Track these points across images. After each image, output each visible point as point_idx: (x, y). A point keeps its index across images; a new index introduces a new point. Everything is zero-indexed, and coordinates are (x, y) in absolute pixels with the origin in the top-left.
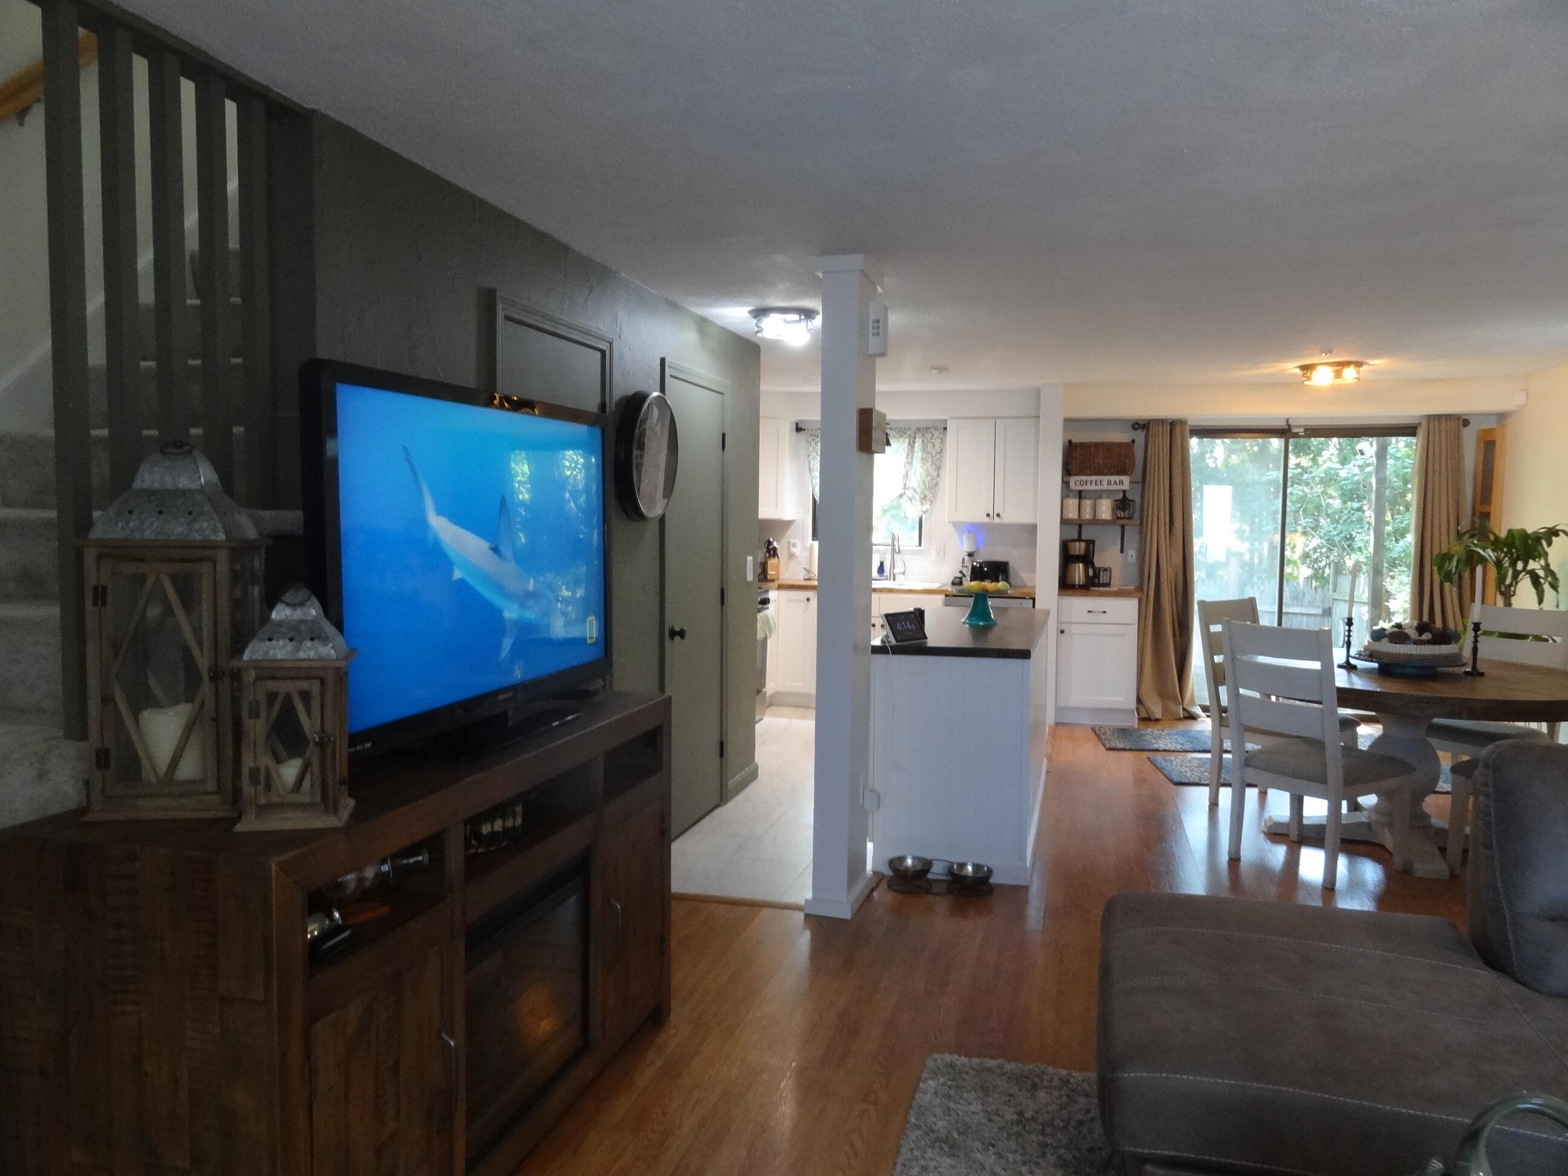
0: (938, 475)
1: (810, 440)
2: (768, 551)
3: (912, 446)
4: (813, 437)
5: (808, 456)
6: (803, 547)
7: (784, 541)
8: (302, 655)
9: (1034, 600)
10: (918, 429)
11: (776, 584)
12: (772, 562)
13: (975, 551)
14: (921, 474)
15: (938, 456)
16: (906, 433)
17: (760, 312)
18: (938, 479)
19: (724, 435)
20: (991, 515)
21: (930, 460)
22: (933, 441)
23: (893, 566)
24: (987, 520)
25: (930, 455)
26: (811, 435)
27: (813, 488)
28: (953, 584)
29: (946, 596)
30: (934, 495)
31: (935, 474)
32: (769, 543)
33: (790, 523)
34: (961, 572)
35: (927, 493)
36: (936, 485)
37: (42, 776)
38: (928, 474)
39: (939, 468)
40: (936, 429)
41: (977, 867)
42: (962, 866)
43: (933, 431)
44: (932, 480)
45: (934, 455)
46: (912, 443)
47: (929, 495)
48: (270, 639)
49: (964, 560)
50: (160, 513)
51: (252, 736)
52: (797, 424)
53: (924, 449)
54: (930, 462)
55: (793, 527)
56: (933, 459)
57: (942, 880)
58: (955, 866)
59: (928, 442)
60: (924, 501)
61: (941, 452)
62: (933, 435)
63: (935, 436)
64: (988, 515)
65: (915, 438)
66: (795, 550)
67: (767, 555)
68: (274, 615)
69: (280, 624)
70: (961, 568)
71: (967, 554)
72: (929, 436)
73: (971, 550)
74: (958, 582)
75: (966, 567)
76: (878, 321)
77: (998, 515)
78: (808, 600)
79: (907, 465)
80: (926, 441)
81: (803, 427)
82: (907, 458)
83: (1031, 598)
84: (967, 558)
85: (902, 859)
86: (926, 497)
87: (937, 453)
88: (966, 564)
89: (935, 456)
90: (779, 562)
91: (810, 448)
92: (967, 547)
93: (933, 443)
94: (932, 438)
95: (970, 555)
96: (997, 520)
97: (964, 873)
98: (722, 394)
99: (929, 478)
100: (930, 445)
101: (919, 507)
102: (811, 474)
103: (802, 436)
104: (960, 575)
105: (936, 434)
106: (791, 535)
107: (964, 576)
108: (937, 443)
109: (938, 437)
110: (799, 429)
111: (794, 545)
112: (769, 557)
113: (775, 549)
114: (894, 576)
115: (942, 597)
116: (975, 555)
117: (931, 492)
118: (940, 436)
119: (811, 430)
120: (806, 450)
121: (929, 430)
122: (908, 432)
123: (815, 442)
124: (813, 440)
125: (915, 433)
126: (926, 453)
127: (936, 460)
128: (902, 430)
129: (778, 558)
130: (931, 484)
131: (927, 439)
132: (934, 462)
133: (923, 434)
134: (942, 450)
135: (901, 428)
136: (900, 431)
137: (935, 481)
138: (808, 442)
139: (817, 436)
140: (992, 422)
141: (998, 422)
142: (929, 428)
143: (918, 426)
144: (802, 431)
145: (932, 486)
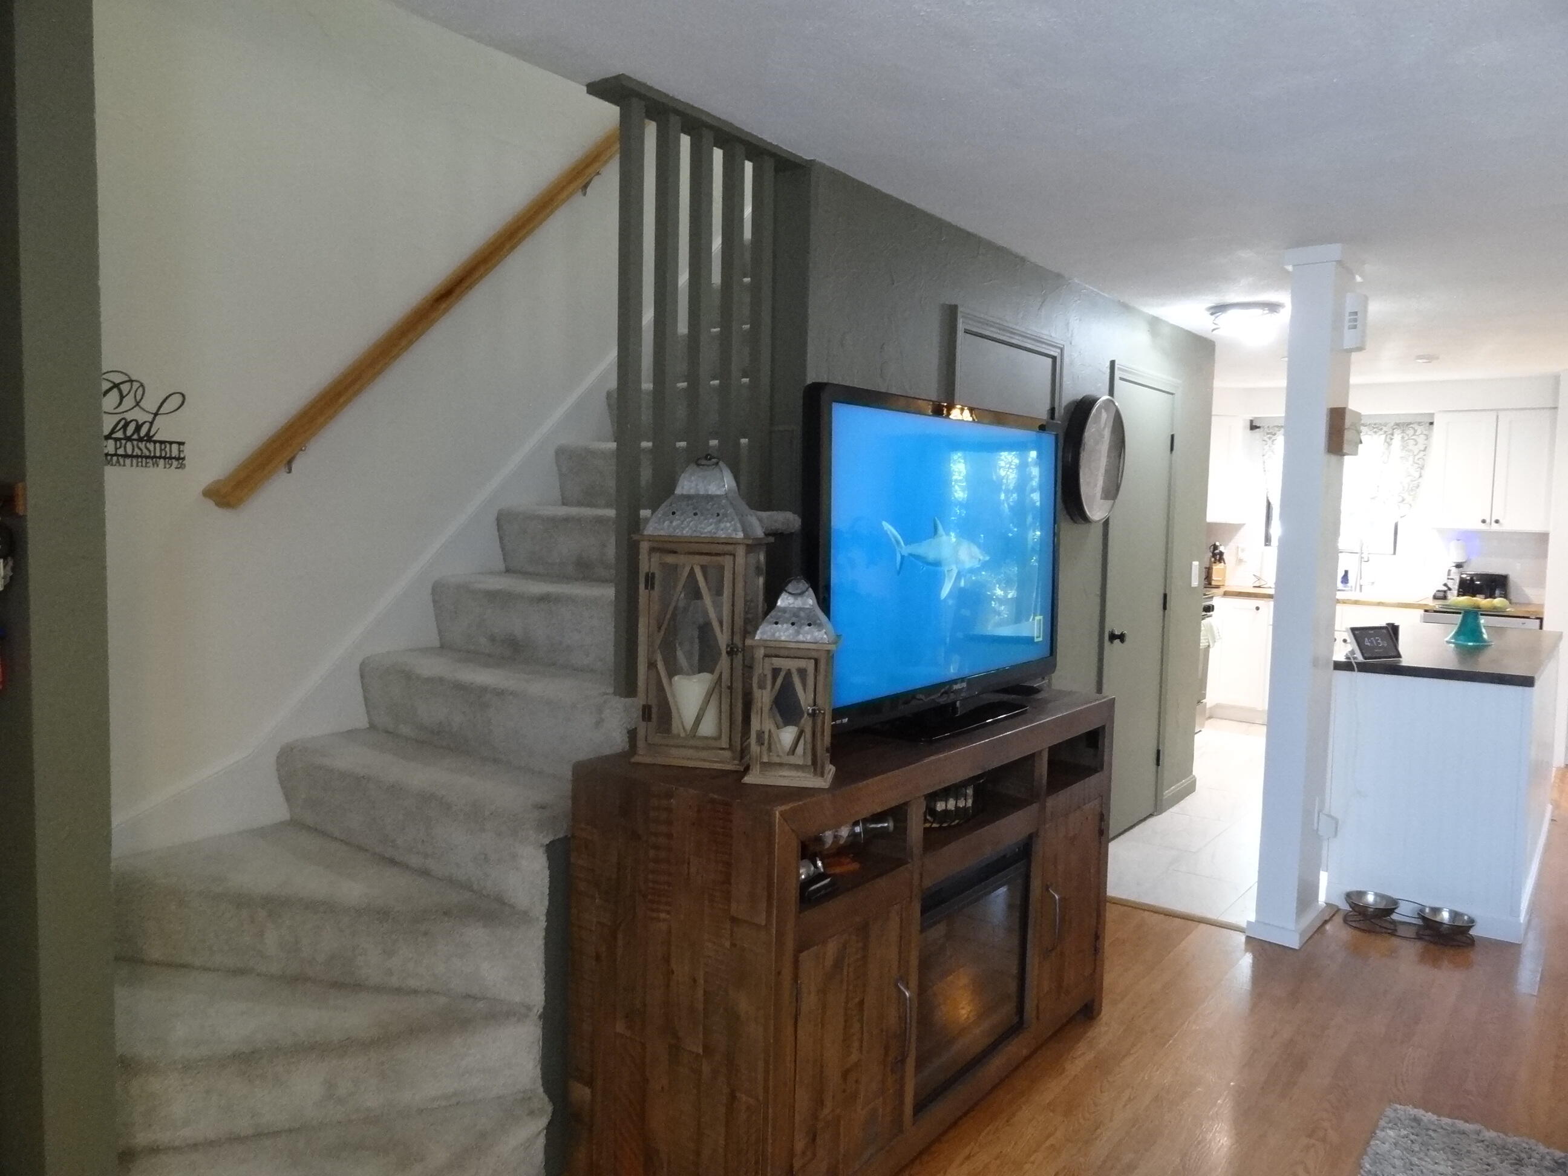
0: (1420, 476)
1: (1265, 438)
2: (1214, 555)
3: (1389, 443)
4: (1268, 436)
5: (1264, 455)
6: (1255, 553)
7: (1232, 545)
8: (801, 638)
9: (1541, 619)
10: (1397, 424)
11: (1222, 590)
12: (1217, 568)
13: (1464, 562)
14: (1399, 474)
15: (1422, 453)
16: (1381, 429)
17: (1218, 309)
18: (1420, 480)
19: (1172, 437)
20: (1488, 521)
21: (1411, 459)
22: (1413, 437)
23: (1360, 575)
24: (1483, 527)
25: (1411, 453)
26: (1268, 434)
28: (1435, 598)
29: (1426, 611)
30: (1415, 498)
31: (1417, 475)
32: (1215, 547)
33: (1238, 526)
34: (1445, 585)
35: (1405, 495)
36: (1418, 486)
37: (599, 723)
38: (1408, 475)
39: (1422, 468)
40: (1419, 424)
41: (1455, 915)
42: (1436, 910)
43: (1416, 427)
45: (1415, 453)
46: (1388, 440)
47: (1408, 498)
48: (776, 623)
49: (1449, 571)
50: (695, 514)
51: (759, 705)
52: (1251, 421)
53: (1404, 447)
54: (1411, 461)
55: (1242, 531)
56: (1414, 457)
57: (1410, 924)
58: (1427, 910)
59: (1409, 439)
60: (1401, 504)
61: (1424, 450)
62: (1415, 431)
63: (1419, 432)
64: (1484, 521)
65: (1392, 434)
66: (1244, 554)
67: (1213, 559)
68: (779, 603)
69: (784, 610)
70: (1445, 581)
71: (1454, 565)
72: (1411, 432)
73: (1460, 560)
74: (1441, 596)
75: (1453, 579)
76: (1356, 313)
77: (1497, 522)
78: (1258, 608)
79: (1382, 465)
80: (1406, 438)
81: (1260, 425)
82: (1382, 457)
83: (1537, 618)
84: (1454, 570)
85: (1361, 894)
86: (1403, 500)
87: (1420, 451)
89: (1417, 455)
90: (1225, 567)
91: (1267, 447)
92: (1454, 557)
93: (1415, 440)
95: (1459, 566)
96: (1495, 527)
97: (1438, 919)
98: (1172, 394)
99: (1409, 479)
100: (1412, 442)
101: (1395, 511)
102: (1265, 474)
103: (1259, 433)
104: (1445, 588)
105: (1419, 429)
106: (1240, 539)
107: (1450, 589)
108: (1421, 439)
109: (1422, 433)
110: (1253, 427)
111: (1243, 550)
112: (1215, 563)
113: (1221, 554)
114: (1361, 586)
115: (1421, 612)
116: (1465, 566)
117: (1412, 494)
118: (1425, 432)
119: (1268, 427)
120: (1264, 449)
121: (1411, 426)
122: (1385, 429)
123: (1271, 440)
124: (1270, 438)
125: (1394, 429)
126: (1406, 450)
127: (1419, 459)
128: (1377, 426)
129: (1225, 563)
130: (1411, 486)
131: (1408, 435)
132: (1416, 461)
133: (1403, 430)
134: (1426, 447)
135: (1375, 424)
136: (1374, 428)
137: (1415, 482)
138: (1264, 440)
139: (1275, 434)
140: (1494, 415)
141: (1501, 415)
142: (1411, 423)
143: (1398, 422)
144: (1258, 429)
145: (1411, 488)
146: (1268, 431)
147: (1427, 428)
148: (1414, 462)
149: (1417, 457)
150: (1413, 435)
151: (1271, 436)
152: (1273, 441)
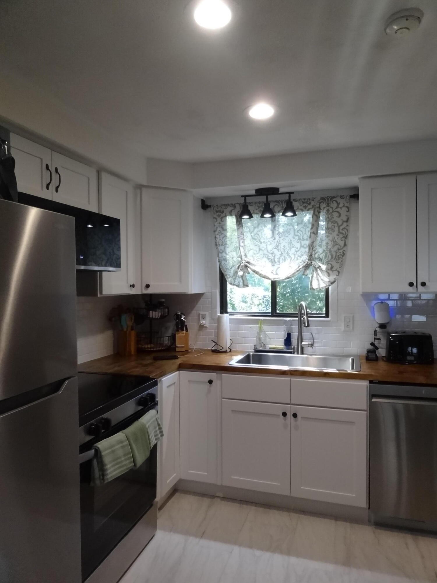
0: (345, 245)
1: (215, 216)
2: (177, 324)
3: (316, 216)
4: (218, 214)
5: (215, 231)
6: (213, 319)
10: (323, 199)
11: (178, 361)
12: (180, 335)
13: (388, 323)
14: (327, 243)
15: (345, 225)
16: (310, 204)
18: (345, 249)
20: (414, 284)
21: (336, 229)
22: (338, 210)
23: (301, 339)
24: (409, 290)
25: (336, 225)
26: (217, 212)
27: (219, 262)
29: (371, 382)
30: (342, 265)
31: (342, 244)
32: (179, 317)
33: (198, 296)
34: (374, 345)
35: (334, 263)
36: (344, 255)
38: (335, 244)
39: (346, 237)
40: (342, 197)
43: (339, 200)
44: (339, 249)
45: (340, 223)
46: (317, 213)
47: (336, 266)
49: (376, 331)
52: (203, 201)
53: (329, 220)
54: (336, 232)
55: (202, 300)
56: (339, 227)
59: (333, 212)
60: (330, 272)
61: (347, 221)
62: (338, 204)
63: (341, 205)
64: (411, 284)
65: (319, 208)
66: (204, 322)
70: (373, 341)
71: (378, 325)
72: (334, 205)
73: (383, 322)
74: (372, 356)
75: (379, 339)
77: (423, 284)
78: (210, 382)
79: (313, 235)
80: (331, 210)
81: (209, 204)
82: (311, 229)
84: (379, 330)
87: (343, 222)
88: (378, 337)
89: (341, 225)
90: (187, 335)
91: (216, 224)
92: (379, 318)
93: (339, 213)
94: (336, 208)
95: (382, 326)
96: (421, 289)
99: (336, 248)
100: (336, 214)
101: (326, 279)
102: (217, 248)
103: (209, 213)
105: (342, 202)
106: (200, 308)
107: (377, 348)
108: (343, 211)
109: (344, 206)
110: (205, 205)
111: (204, 317)
112: (177, 330)
113: (183, 323)
114: (302, 348)
115: (365, 384)
117: (338, 261)
118: (346, 205)
119: (217, 205)
120: (215, 226)
121: (334, 199)
122: (313, 203)
123: (220, 217)
124: (219, 216)
125: (320, 203)
126: (332, 222)
127: (342, 230)
128: (305, 201)
129: (187, 330)
130: (338, 254)
131: (332, 208)
132: (341, 231)
133: (328, 204)
134: (348, 219)
135: (305, 200)
136: (304, 203)
137: (341, 251)
138: (214, 218)
139: (223, 212)
140: (413, 178)
141: (420, 178)
142: (334, 197)
143: (323, 196)
144: (209, 209)
145: (338, 256)
146: (217, 210)
147: (348, 201)
148: (339, 232)
149: (341, 228)
150: (337, 207)
151: (220, 214)
152: (222, 218)
